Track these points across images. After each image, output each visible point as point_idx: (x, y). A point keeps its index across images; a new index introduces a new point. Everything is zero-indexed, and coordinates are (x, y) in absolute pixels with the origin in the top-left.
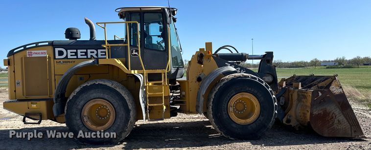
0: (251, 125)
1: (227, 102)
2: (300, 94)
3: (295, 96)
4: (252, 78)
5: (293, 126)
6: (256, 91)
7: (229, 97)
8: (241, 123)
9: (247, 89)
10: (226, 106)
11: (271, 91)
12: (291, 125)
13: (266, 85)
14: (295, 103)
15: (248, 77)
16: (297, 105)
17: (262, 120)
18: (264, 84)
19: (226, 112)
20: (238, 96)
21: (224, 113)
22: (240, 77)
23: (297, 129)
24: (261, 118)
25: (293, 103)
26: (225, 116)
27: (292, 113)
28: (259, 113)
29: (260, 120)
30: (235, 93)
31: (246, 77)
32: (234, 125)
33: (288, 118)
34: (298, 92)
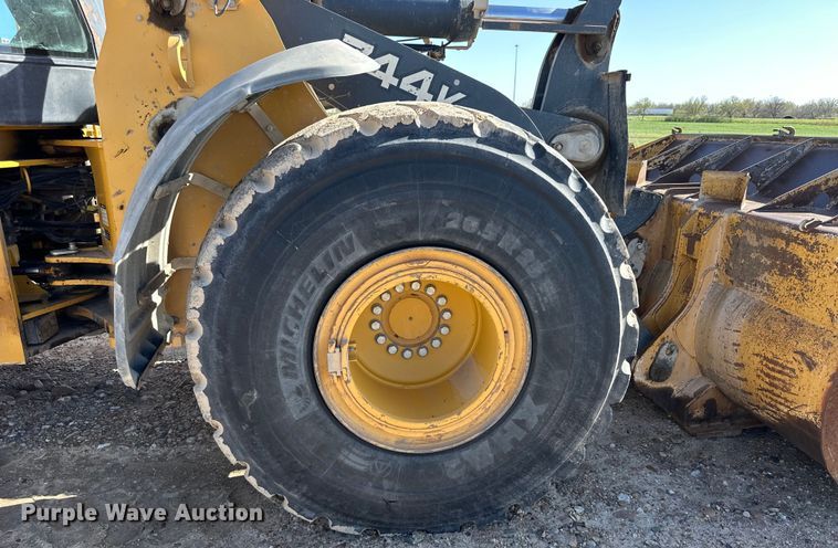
0: (465, 453)
1: (307, 313)
2: (752, 240)
3: (714, 246)
4: (494, 138)
5: (676, 394)
6: (510, 242)
7: (320, 277)
8: (402, 441)
9: (453, 225)
10: (301, 345)
11: (609, 237)
12: (669, 391)
13: (583, 196)
14: (705, 282)
15: (467, 131)
16: (718, 298)
17: (533, 422)
18: (569, 190)
19: (303, 378)
20: (389, 275)
21: (286, 384)
22: (404, 129)
23: (699, 413)
24: (532, 412)
25: (699, 279)
26: (295, 408)
27: (684, 331)
28: (519, 377)
29: (521, 423)
30: (362, 253)
31: (446, 129)
32: (355, 460)
33: (663, 355)
34: (733, 227)
